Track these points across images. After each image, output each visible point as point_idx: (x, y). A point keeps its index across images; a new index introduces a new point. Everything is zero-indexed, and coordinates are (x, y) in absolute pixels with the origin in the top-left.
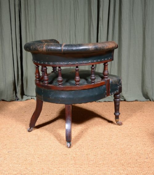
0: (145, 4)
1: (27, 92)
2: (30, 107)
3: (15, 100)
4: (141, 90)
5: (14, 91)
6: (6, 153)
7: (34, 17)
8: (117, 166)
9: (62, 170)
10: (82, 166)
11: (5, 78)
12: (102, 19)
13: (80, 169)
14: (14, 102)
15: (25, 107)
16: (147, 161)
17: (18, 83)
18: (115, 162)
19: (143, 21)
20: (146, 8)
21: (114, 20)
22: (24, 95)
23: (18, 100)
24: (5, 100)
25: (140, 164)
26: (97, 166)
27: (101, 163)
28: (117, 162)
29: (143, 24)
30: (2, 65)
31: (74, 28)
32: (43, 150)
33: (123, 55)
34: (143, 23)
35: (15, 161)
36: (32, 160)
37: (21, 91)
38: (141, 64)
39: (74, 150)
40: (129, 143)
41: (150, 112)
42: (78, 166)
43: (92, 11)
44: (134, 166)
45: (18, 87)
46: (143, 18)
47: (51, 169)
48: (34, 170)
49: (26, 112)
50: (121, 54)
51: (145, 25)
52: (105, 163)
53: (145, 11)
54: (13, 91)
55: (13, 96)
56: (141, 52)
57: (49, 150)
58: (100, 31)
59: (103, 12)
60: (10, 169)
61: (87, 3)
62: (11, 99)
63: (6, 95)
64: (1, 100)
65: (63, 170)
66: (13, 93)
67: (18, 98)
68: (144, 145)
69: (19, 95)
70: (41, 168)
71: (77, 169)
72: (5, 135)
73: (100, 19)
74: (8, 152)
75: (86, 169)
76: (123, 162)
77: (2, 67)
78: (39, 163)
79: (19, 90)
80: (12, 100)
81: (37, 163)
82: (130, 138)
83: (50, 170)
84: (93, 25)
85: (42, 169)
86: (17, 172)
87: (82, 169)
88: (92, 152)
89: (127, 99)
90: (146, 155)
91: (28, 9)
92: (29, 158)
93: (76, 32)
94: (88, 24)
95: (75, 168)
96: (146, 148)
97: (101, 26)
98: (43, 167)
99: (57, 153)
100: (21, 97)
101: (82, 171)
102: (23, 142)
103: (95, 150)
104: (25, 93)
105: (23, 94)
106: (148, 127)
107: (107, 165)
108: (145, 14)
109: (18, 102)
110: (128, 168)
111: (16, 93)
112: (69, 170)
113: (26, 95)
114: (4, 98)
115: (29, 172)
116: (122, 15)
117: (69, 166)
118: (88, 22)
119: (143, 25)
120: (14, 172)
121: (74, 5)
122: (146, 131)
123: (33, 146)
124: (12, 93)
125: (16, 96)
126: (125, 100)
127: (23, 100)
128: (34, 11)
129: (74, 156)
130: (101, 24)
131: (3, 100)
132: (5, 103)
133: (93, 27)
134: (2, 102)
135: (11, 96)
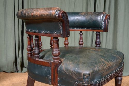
3: (16, 72)
5: (15, 64)
11: (7, 51)
17: (18, 56)
22: (24, 67)
23: (18, 71)
24: (6, 71)
30: (5, 39)
45: (19, 59)
49: (24, 84)
54: (14, 63)
55: (13, 67)
62: (11, 70)
64: (2, 71)
66: (14, 65)
67: (18, 69)
69: (19, 67)
77: (5, 40)
79: (19, 63)
80: (13, 72)
93: (75, 9)
97: (99, 5)
109: (17, 73)
111: (16, 65)
124: (13, 65)
125: (16, 68)
127: (22, 72)
130: (99, 2)
131: (4, 72)
132: (5, 74)
133: (91, 6)
134: (3, 73)
135: (11, 68)
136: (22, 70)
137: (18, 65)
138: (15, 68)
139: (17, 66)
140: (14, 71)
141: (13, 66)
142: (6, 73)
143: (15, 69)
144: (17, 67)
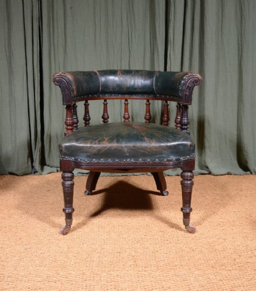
0: (241, 17)
1: (50, 160)
2: (56, 183)
3: (31, 173)
4: (236, 157)
5: (29, 159)
6: (22, 250)
7: (64, 38)
8: (203, 268)
9: (115, 274)
10: (146, 269)
11: (15, 138)
12: (172, 41)
13: (144, 273)
14: (29, 176)
15: (48, 184)
16: (251, 261)
17: (36, 145)
18: (200, 262)
19: (239, 45)
20: (244, 24)
21: (192, 43)
22: (46, 165)
23: (35, 172)
24: (15, 173)
25: (240, 265)
26: (171, 269)
27: (177, 264)
28: (203, 262)
29: (239, 50)
30: (10, 116)
31: (128, 55)
32: (81, 246)
33: (206, 99)
34: (239, 48)
35: (37, 262)
36: (66, 260)
37: (40, 157)
38: (236, 115)
39: (133, 246)
40: (222, 235)
41: (251, 191)
42: (140, 269)
43: (157, 29)
44: (231, 268)
45: (36, 152)
46: (238, 41)
47: (97, 274)
48: (69, 275)
49: (49, 191)
50: (204, 98)
51: (242, 51)
52: (183, 264)
53: (241, 28)
54: (28, 157)
55: (27, 166)
56: (236, 95)
57: (91, 246)
58: (170, 60)
59: (174, 29)
60: (30, 274)
61: (148, 16)
62: (24, 171)
63: (16, 164)
64: (7, 173)
65: (117, 275)
66: (28, 161)
67: (35, 169)
68: (246, 239)
69: (37, 165)
70: (80, 272)
71: (140, 272)
72: (18, 225)
73: (169, 42)
74: (26, 249)
75: (154, 273)
76: (212, 262)
77: (11, 118)
78: (77, 264)
79: (38, 157)
80: (26, 173)
81: (74, 265)
82: (222, 228)
83: (95, 275)
84: (158, 51)
85: (83, 274)
86: (43, 279)
87: (147, 273)
88: (161, 248)
89: (213, 171)
90: (249, 253)
91: (53, 26)
92: (61, 258)
93: (131, 62)
94: (150, 50)
95: (136, 272)
96: (249, 243)
97: (172, 53)
98: (84, 271)
99: (105, 250)
100: (40, 168)
101: (147, 276)
102: (48, 235)
103: (167, 246)
104: (47, 162)
105: (43, 163)
106: (250, 213)
107: (187, 268)
108: (241, 33)
109: (34, 176)
110: (221, 272)
111: (32, 161)
112: (126, 275)
113: (48, 166)
114: (13, 170)
115: (61, 278)
116: (206, 36)
117: (127, 269)
118: (151, 47)
119: (239, 52)
120: (37, 278)
121: (127, 19)
122: (247, 218)
123: (66, 241)
124: (26, 161)
125: (33, 167)
126: (210, 173)
127: (43, 173)
128: (63, 29)
129: (133, 254)
130: (172, 49)
131: (11, 174)
132: (14, 178)
133: (158, 55)
134: (9, 176)
135: (24, 167)
136: (42, 169)
137: (36, 162)
139: (34, 163)
140: (29, 172)
141: (26, 163)
142: (15, 176)
143: (30, 168)
144: (34, 165)
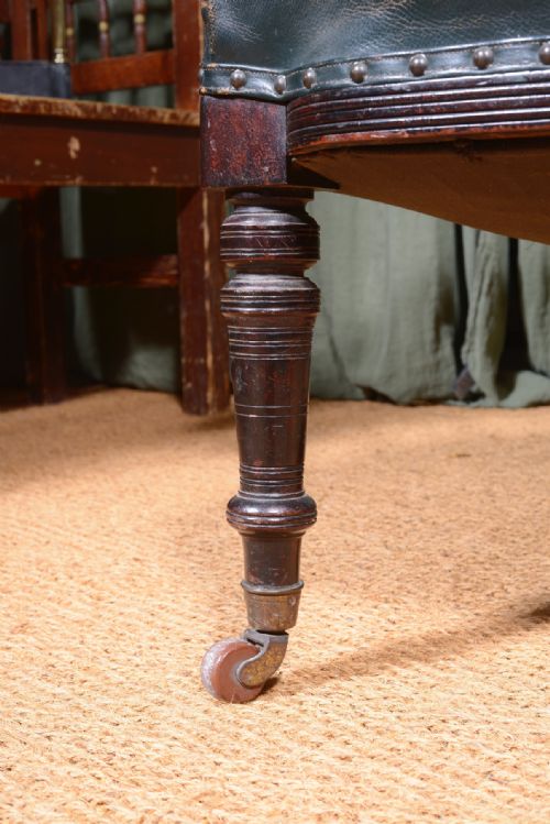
1: (546, 347)
3: (455, 399)
5: (445, 328)
22: (527, 365)
23: (473, 397)
54: (439, 320)
55: (431, 359)
62: (419, 383)
66: (437, 340)
67: (472, 380)
69: (477, 359)
80: (430, 393)
104: (537, 354)
111: (459, 342)
113: (540, 373)
114: (374, 374)
124: (429, 335)
125: (460, 366)
127: (510, 402)
135: (418, 364)
137: (472, 344)
138: (453, 368)
139: (465, 348)
140: (444, 391)
141: (428, 347)
143: (449, 371)
144: (464, 356)
